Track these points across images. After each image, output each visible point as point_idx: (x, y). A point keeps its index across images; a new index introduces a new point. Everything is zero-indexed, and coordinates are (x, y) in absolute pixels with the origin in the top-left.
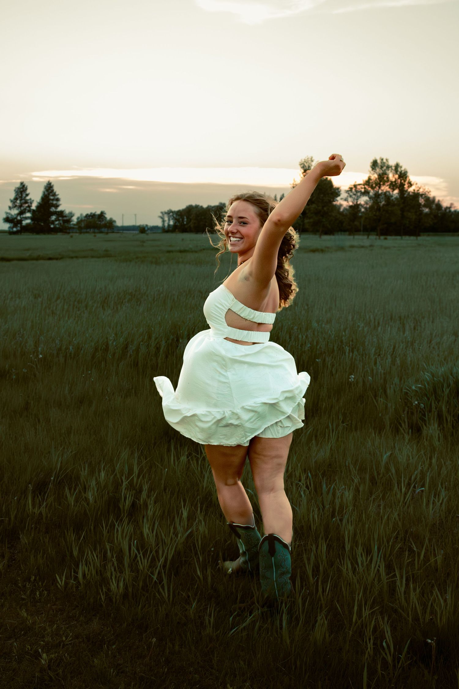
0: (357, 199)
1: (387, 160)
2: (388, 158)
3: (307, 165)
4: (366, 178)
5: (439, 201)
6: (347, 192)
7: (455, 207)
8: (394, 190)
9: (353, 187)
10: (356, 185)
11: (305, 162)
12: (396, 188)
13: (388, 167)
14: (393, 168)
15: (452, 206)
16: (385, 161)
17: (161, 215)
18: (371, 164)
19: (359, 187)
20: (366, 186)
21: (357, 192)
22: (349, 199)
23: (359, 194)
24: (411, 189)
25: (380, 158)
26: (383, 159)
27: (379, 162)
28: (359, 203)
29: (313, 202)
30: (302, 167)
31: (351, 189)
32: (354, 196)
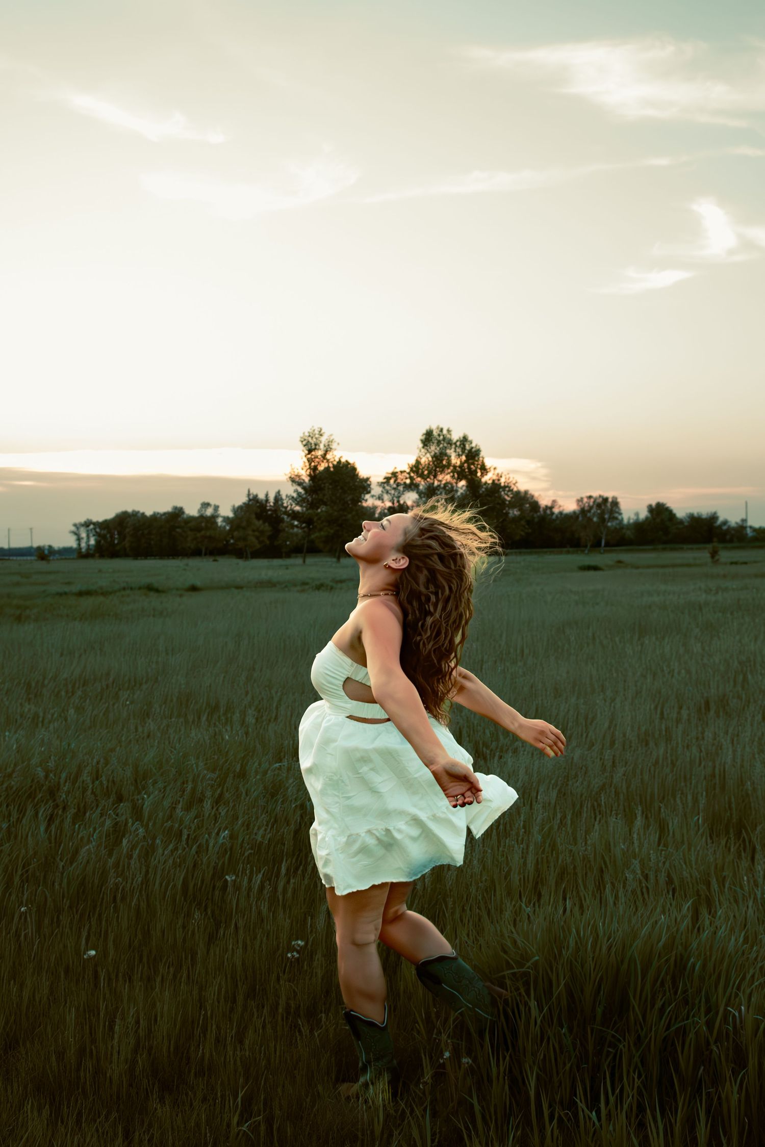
0: (399, 497)
1: (449, 431)
2: (450, 428)
3: (313, 441)
4: (412, 461)
5: (534, 497)
6: (381, 484)
7: (560, 506)
8: (458, 480)
9: (390, 475)
10: (396, 473)
11: (309, 436)
12: (463, 477)
13: (450, 443)
14: (458, 444)
15: (555, 505)
16: (445, 432)
17: (73, 529)
18: (423, 438)
19: (400, 476)
20: (412, 474)
21: (398, 485)
22: (386, 497)
23: (401, 488)
24: (487, 478)
25: (438, 428)
26: (442, 430)
27: (435, 433)
28: (402, 502)
29: (325, 504)
30: (305, 446)
31: (388, 479)
32: (393, 492)
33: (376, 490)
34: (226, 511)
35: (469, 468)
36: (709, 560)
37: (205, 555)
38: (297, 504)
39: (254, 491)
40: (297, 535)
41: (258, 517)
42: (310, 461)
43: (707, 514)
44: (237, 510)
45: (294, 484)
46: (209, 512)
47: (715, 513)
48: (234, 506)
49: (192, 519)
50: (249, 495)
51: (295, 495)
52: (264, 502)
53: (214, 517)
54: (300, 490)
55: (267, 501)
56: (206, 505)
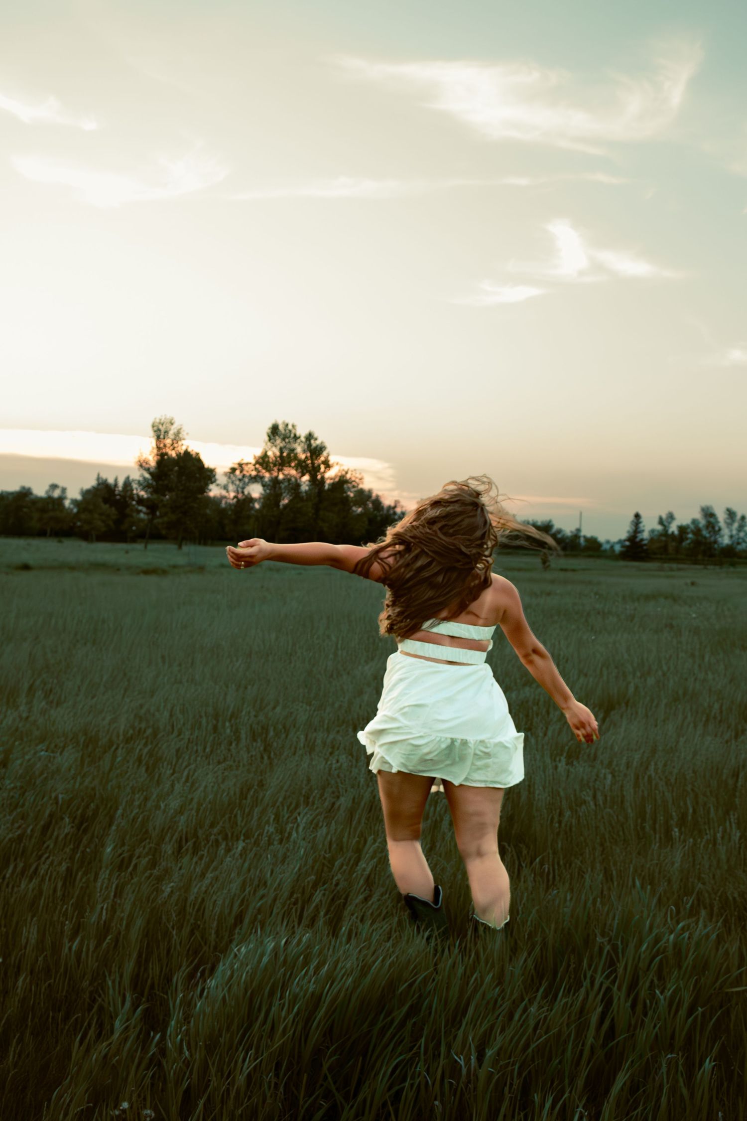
0: (243, 488)
1: (293, 426)
2: (295, 424)
3: (163, 429)
4: (259, 452)
5: (377, 496)
6: (226, 474)
7: (402, 507)
8: (303, 475)
9: (236, 466)
10: (243, 464)
11: (160, 423)
12: (307, 472)
13: (296, 438)
14: (303, 439)
15: (398, 505)
16: (290, 427)
18: (269, 431)
19: (246, 468)
20: (257, 466)
21: (244, 476)
22: (231, 487)
23: (246, 480)
24: (331, 474)
25: (284, 423)
26: (287, 425)
27: (281, 427)
28: (246, 493)
29: (170, 490)
30: (155, 431)
31: (233, 470)
32: (237, 483)
33: (221, 479)
34: (74, 494)
35: (313, 463)
36: (540, 565)
37: (51, 536)
38: (143, 489)
39: (104, 476)
40: (142, 520)
41: (106, 501)
42: (159, 448)
43: (542, 522)
44: (86, 493)
45: (141, 470)
46: (56, 494)
47: (550, 521)
48: (82, 490)
49: (41, 499)
50: (98, 478)
51: (141, 479)
52: (113, 487)
53: (61, 499)
54: (147, 476)
55: (116, 485)
56: (54, 487)
